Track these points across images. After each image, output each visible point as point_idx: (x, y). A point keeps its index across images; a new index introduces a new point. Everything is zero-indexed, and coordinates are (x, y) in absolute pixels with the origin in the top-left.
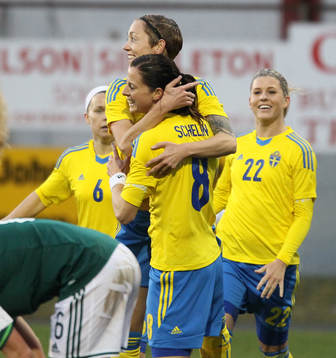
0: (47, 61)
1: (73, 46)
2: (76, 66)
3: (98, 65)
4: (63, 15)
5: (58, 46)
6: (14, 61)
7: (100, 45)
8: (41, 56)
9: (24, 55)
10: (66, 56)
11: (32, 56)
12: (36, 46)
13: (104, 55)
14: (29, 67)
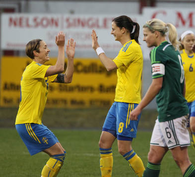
0: (45, 22)
1: (55, 16)
2: (57, 24)
3: (65, 24)
4: (51, 4)
5: (49, 16)
6: (31, 22)
7: (66, 16)
8: (43, 20)
9: (35, 20)
10: (52, 20)
11: (39, 20)
12: (40, 16)
13: (68, 20)
14: (37, 25)
